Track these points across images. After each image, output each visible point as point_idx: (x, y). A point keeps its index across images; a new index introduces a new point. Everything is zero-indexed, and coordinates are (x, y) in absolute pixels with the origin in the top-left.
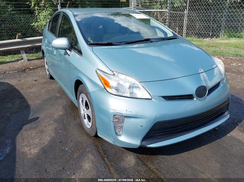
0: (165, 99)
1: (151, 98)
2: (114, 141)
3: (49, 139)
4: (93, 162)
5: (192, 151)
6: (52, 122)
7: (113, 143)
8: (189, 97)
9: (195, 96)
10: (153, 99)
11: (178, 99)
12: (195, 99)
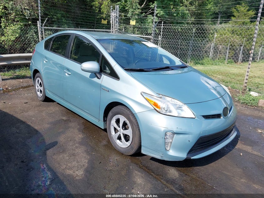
0: (204, 118)
1: (194, 117)
2: (162, 156)
3: (87, 161)
4: (142, 177)
5: (217, 161)
6: (77, 145)
7: (161, 158)
8: (218, 116)
9: (222, 115)
10: (196, 118)
11: (212, 117)
12: (222, 117)
